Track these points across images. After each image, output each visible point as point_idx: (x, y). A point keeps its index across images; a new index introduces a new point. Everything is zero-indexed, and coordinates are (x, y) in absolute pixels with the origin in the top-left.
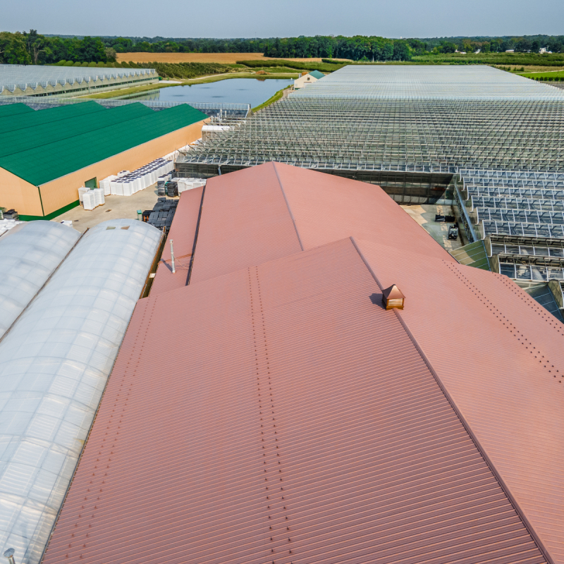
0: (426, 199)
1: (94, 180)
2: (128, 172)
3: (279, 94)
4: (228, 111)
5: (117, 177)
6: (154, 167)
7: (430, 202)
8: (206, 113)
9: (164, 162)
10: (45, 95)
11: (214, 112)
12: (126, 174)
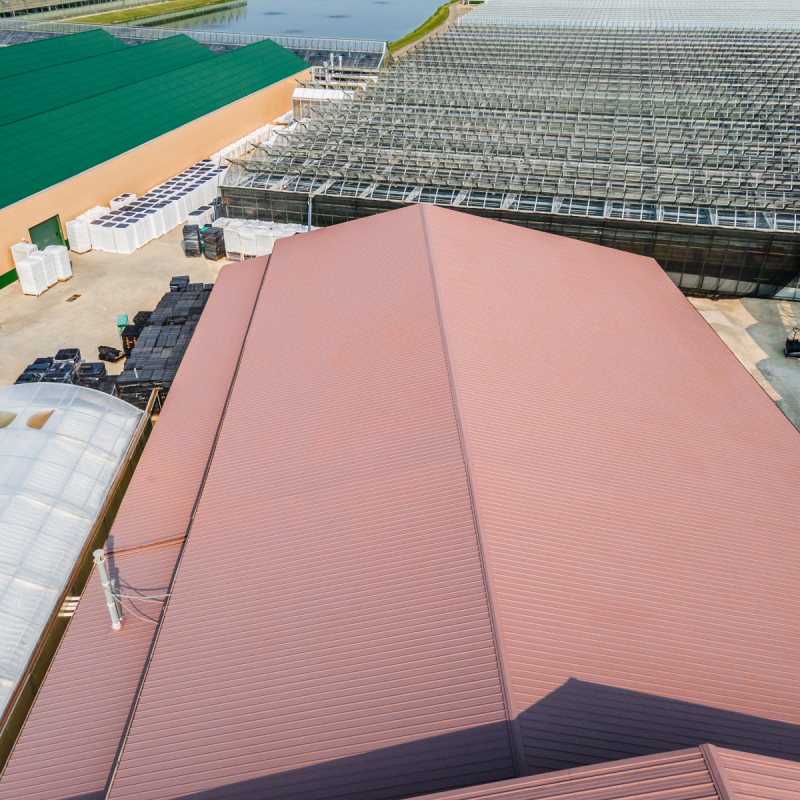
0: (754, 285)
1: (54, 221)
2: (133, 198)
3: (442, 12)
4: (344, 55)
5: (106, 212)
6: (189, 184)
7: (761, 292)
8: (306, 59)
9: (213, 168)
10: (46, 9)
11: (320, 57)
12: (127, 202)
